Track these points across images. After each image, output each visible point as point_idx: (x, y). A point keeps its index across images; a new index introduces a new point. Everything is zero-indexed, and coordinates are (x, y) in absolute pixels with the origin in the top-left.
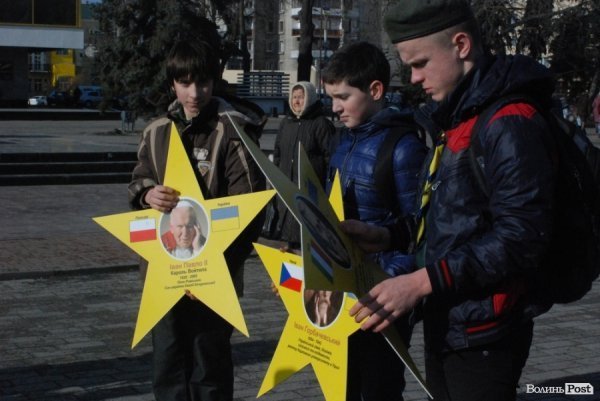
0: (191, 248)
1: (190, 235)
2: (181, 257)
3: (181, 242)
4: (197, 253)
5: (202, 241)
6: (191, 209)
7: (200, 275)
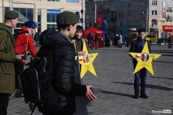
0: (87, 62)
1: (87, 60)
2: (86, 64)
3: (86, 61)
4: (88, 63)
5: (89, 61)
6: (87, 56)
7: (89, 67)
